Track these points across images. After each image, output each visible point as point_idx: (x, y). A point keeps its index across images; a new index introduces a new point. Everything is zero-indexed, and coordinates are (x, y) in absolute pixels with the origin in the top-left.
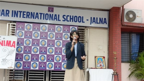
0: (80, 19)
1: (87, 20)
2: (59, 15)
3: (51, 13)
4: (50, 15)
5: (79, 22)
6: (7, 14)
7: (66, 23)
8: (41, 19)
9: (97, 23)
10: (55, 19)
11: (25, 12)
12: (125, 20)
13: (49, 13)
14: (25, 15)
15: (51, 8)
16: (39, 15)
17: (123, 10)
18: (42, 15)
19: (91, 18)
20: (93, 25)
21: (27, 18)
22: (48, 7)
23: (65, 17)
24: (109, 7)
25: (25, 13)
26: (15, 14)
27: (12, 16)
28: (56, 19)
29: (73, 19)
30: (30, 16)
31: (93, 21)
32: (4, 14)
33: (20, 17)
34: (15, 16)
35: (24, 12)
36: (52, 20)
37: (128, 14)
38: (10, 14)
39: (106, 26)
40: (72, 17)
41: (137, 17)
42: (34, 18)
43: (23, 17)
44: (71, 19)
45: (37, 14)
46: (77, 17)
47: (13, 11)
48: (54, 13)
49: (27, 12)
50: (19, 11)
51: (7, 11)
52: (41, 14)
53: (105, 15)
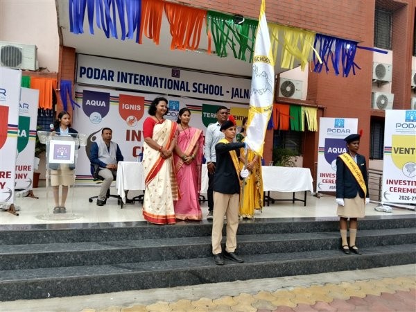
0: (218, 90)
1: (228, 92)
2: (187, 83)
3: (177, 79)
4: (175, 81)
5: (216, 94)
6: (111, 78)
7: (197, 95)
8: (161, 87)
9: (241, 97)
10: (181, 88)
11: (138, 75)
12: (281, 95)
13: (173, 79)
14: (137, 79)
15: (176, 71)
16: (159, 81)
17: (279, 80)
18: (163, 82)
19: (233, 89)
20: (236, 99)
21: (140, 84)
22: (170, 70)
23: (197, 86)
25: (137, 77)
26: (123, 77)
27: (118, 81)
28: (184, 88)
29: (208, 89)
30: (145, 82)
31: (236, 94)
32: (105, 77)
33: (130, 82)
34: (122, 81)
35: (136, 75)
36: (178, 89)
37: (284, 86)
38: (115, 78)
40: (206, 87)
41: (295, 91)
42: (150, 85)
43: (135, 83)
44: (204, 89)
45: (156, 78)
46: (213, 86)
47: (119, 73)
48: (181, 79)
49: (141, 76)
50: (129, 74)
51: (110, 71)
52: (161, 79)
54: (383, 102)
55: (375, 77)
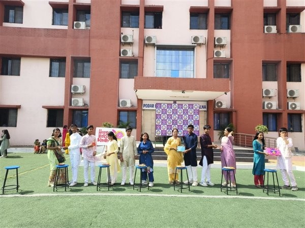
6: (153, 107)
9: (201, 108)
12: (216, 107)
15: (175, 102)
17: (215, 101)
22: (173, 101)
24: (208, 100)
32: (151, 106)
37: (218, 103)
39: (205, 109)
41: (223, 105)
51: (153, 105)
53: (205, 104)
54: (270, 106)
55: (264, 95)
